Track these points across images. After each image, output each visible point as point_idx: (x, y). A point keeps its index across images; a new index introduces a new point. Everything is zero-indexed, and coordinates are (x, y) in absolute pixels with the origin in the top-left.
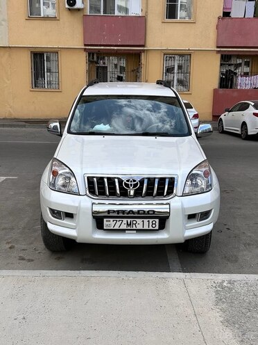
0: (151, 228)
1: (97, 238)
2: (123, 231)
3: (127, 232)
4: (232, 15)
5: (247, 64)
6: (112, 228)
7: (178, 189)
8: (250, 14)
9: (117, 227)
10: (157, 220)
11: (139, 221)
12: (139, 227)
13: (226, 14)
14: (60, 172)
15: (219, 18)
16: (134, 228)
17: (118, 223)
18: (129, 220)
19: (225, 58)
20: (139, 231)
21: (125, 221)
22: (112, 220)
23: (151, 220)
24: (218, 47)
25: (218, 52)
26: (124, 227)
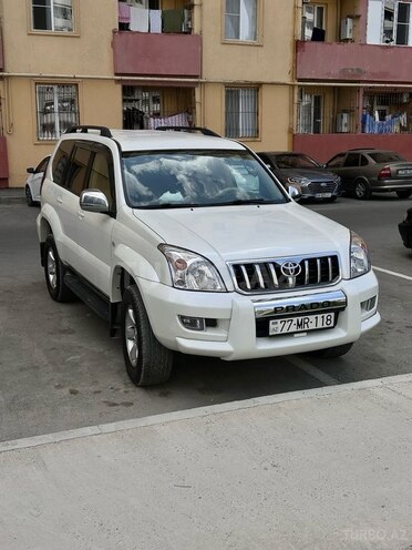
0: (325, 326)
1: (260, 351)
2: (291, 334)
3: (296, 335)
4: (132, 28)
5: (156, 100)
6: (279, 332)
7: (344, 270)
8: (157, 28)
9: (285, 331)
10: (333, 314)
11: (312, 318)
12: (312, 326)
13: (124, 27)
14: (189, 263)
15: (114, 32)
16: (306, 328)
17: (287, 325)
18: (300, 318)
19: (128, 91)
20: (310, 332)
21: (295, 319)
22: (279, 321)
23: (326, 315)
24: (116, 74)
25: (118, 81)
26: (293, 329)
